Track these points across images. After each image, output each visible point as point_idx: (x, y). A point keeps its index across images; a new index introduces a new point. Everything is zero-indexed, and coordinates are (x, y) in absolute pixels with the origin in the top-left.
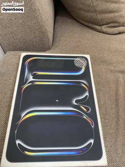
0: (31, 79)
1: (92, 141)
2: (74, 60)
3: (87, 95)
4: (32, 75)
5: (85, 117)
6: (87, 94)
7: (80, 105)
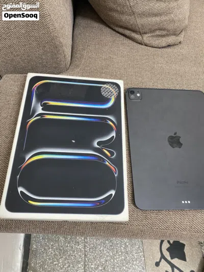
0: (40, 110)
1: (113, 192)
2: (101, 87)
3: (113, 136)
4: (41, 106)
5: (107, 163)
6: (113, 134)
7: (102, 148)
